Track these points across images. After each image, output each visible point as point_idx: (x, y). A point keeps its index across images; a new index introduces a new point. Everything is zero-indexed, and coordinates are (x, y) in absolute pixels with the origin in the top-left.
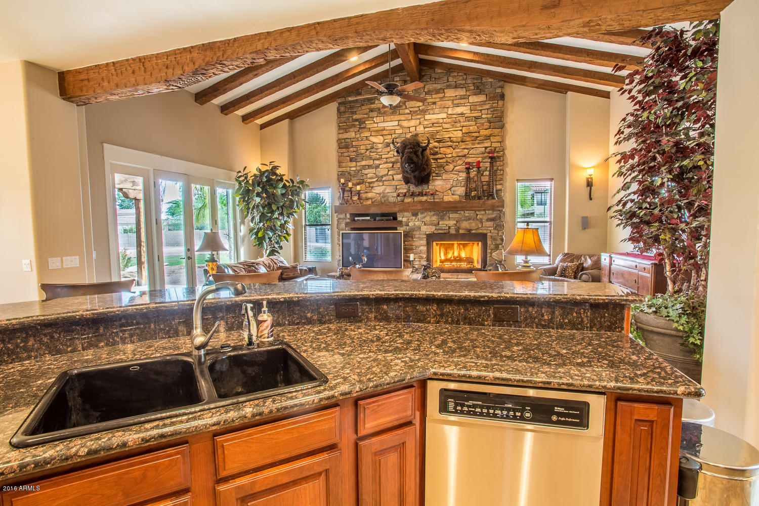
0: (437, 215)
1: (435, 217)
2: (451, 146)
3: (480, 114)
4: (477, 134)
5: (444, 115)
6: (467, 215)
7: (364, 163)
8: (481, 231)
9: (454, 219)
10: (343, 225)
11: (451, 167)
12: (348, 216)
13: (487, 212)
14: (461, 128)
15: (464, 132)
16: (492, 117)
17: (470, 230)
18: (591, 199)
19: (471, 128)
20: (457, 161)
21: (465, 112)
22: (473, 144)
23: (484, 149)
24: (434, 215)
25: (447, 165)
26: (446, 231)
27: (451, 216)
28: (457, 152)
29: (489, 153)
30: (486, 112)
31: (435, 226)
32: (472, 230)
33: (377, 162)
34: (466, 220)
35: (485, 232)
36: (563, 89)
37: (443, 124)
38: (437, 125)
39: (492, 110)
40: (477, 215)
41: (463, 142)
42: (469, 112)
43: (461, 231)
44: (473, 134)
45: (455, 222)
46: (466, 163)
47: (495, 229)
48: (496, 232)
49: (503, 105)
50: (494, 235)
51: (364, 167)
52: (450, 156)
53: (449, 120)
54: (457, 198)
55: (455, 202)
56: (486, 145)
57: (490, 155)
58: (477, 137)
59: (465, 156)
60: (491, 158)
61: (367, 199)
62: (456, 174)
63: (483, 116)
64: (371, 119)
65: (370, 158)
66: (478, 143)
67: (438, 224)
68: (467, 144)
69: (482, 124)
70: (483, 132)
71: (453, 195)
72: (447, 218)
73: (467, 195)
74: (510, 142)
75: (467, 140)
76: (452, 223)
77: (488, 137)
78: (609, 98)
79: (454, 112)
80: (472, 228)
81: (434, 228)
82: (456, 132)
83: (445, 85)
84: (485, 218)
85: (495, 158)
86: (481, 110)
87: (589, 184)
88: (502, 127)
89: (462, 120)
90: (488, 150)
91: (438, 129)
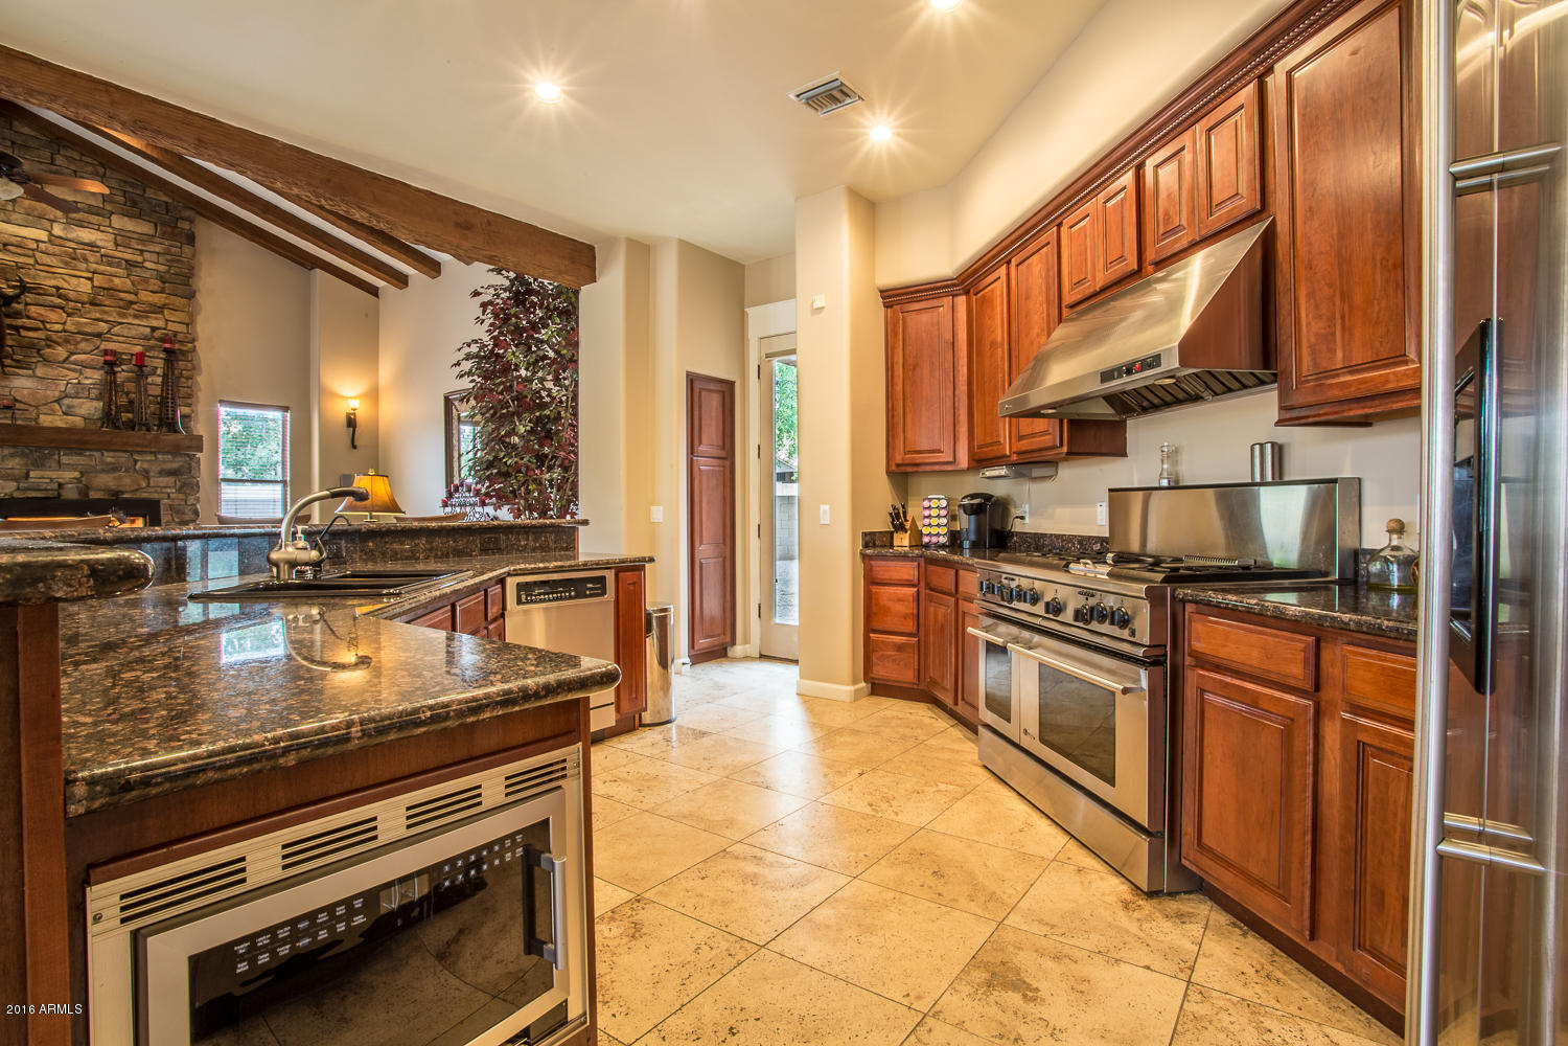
0: (23, 455)
1: (17, 460)
2: (62, 308)
3: (140, 259)
4: (131, 297)
5: (43, 235)
6: (109, 460)
8: (145, 495)
9: (73, 467)
11: (61, 352)
13: (160, 456)
14: (90, 275)
15: (96, 283)
16: (168, 272)
17: (116, 493)
18: (355, 447)
19: (117, 281)
20: (78, 343)
21: (100, 243)
22: (124, 316)
23: (148, 330)
24: (12, 456)
25: (49, 346)
26: (50, 494)
27: (65, 460)
28: (78, 323)
29: (162, 340)
30: (154, 257)
31: (15, 480)
32: (123, 493)
34: (108, 472)
35: (156, 496)
36: (312, 262)
37: (38, 255)
38: (19, 250)
39: (169, 257)
40: (136, 461)
41: (93, 304)
42: (111, 245)
43: (93, 495)
44: (122, 295)
45: (77, 474)
46: (106, 352)
47: (179, 491)
48: (181, 496)
49: (194, 255)
50: (177, 502)
52: (58, 327)
53: (51, 248)
54: (78, 422)
55: (70, 430)
56: (155, 323)
57: (167, 346)
58: (132, 303)
59: (99, 335)
60: (166, 350)
62: (74, 370)
63: (147, 264)
66: (135, 317)
67: (27, 476)
68: (105, 312)
69: (146, 280)
70: (145, 296)
71: (65, 414)
72: (54, 465)
73: (109, 418)
74: (204, 328)
75: (107, 303)
76: (68, 475)
77: (158, 309)
78: (377, 297)
79: (72, 235)
80: (121, 489)
81: (13, 485)
82: (74, 281)
83: (43, 167)
84: (155, 468)
85: (176, 353)
86: (142, 251)
87: (351, 422)
88: (191, 296)
89: (92, 259)
90: (158, 334)
91: (21, 259)
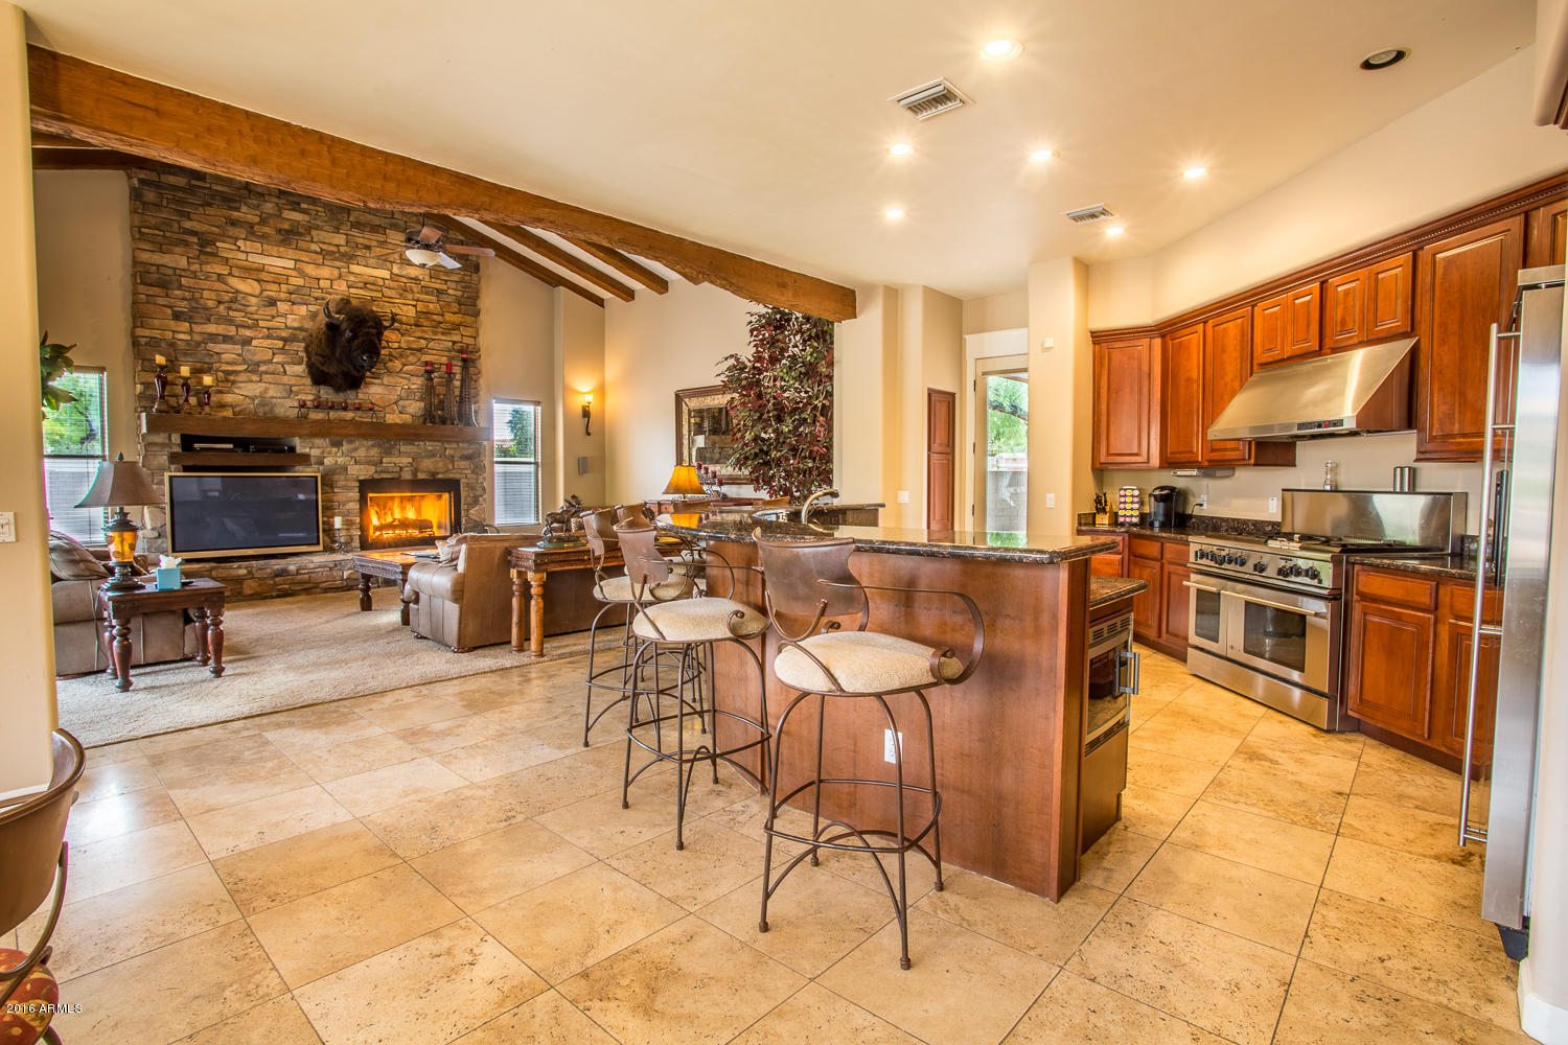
0: (380, 446)
1: (376, 449)
2: (398, 330)
3: (445, 287)
4: (440, 318)
5: (386, 274)
6: (430, 448)
7: (212, 328)
8: (451, 476)
9: (408, 454)
10: (164, 459)
11: (397, 364)
12: (176, 438)
13: (461, 445)
14: (414, 303)
15: (418, 309)
16: (463, 296)
17: (434, 474)
18: (589, 434)
19: (431, 306)
20: (408, 357)
21: (421, 277)
22: (435, 333)
23: (451, 343)
24: (373, 446)
25: (391, 360)
26: (395, 475)
27: (403, 449)
28: (408, 341)
29: (461, 351)
30: (453, 285)
31: (375, 465)
32: (438, 473)
33: (248, 333)
34: (429, 457)
35: (458, 476)
36: (554, 280)
37: (384, 289)
38: (374, 288)
39: (463, 284)
40: (446, 449)
41: (416, 325)
42: (427, 278)
43: (421, 476)
44: (435, 317)
45: (410, 460)
46: (427, 363)
47: (473, 472)
48: (474, 476)
49: (479, 281)
50: (471, 481)
51: (213, 338)
52: (396, 345)
53: (393, 284)
54: (407, 418)
55: (403, 426)
56: (455, 338)
57: (464, 356)
58: (441, 323)
59: (420, 350)
60: (464, 360)
61: (222, 406)
62: (405, 378)
63: (450, 291)
64: (232, 241)
65: (230, 321)
66: (443, 334)
67: (381, 462)
68: (423, 331)
69: (449, 304)
70: (449, 317)
71: (401, 413)
72: (397, 453)
73: (429, 416)
74: (484, 341)
75: (425, 324)
76: (406, 460)
77: (457, 327)
78: (603, 307)
79: (404, 273)
80: (438, 471)
81: (373, 469)
82: (405, 308)
83: (387, 221)
84: (458, 454)
85: (468, 359)
86: (446, 281)
87: (586, 413)
88: (477, 314)
89: (415, 290)
90: (457, 346)
91: (375, 294)
